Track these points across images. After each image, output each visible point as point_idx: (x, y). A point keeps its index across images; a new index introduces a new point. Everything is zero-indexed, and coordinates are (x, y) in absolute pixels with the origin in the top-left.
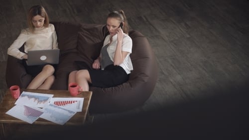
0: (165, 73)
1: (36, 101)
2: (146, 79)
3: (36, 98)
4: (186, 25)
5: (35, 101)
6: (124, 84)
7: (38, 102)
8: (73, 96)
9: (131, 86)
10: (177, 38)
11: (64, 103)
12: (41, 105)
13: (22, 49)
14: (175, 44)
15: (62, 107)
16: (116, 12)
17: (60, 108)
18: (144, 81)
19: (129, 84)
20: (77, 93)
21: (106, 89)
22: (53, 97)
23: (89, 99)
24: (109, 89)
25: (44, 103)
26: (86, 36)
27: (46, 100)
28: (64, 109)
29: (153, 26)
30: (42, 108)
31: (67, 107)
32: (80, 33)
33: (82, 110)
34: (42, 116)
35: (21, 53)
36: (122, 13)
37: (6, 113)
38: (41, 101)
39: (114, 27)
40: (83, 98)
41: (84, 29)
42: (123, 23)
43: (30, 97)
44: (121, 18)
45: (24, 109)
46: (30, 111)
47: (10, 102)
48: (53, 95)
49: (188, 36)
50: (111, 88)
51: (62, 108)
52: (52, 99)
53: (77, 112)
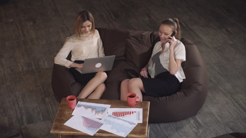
0: (214, 81)
1: (94, 112)
2: (200, 88)
3: (93, 108)
4: (227, 30)
5: (92, 112)
6: (178, 93)
7: (96, 112)
8: (131, 106)
9: (186, 95)
10: (220, 45)
11: (123, 114)
12: (100, 116)
13: (69, 58)
14: (219, 50)
15: (121, 117)
16: (170, 19)
17: (119, 119)
18: (198, 90)
19: (183, 93)
20: (135, 103)
21: (160, 98)
22: (110, 107)
23: (147, 110)
24: (163, 98)
25: (102, 114)
26: (134, 44)
27: (103, 110)
28: (124, 120)
29: (194, 33)
30: (101, 119)
31: (126, 117)
32: (129, 40)
33: (143, 121)
34: (102, 128)
35: (69, 61)
36: (176, 21)
37: (65, 124)
38: (99, 112)
39: (166, 34)
40: (142, 109)
41: (132, 36)
42: (176, 32)
43: (87, 107)
44: (175, 26)
45: (82, 120)
46: (89, 122)
47: (67, 113)
48: (110, 106)
49: (231, 43)
50: (165, 97)
51: (122, 120)
52: (109, 109)
53: (138, 124)
